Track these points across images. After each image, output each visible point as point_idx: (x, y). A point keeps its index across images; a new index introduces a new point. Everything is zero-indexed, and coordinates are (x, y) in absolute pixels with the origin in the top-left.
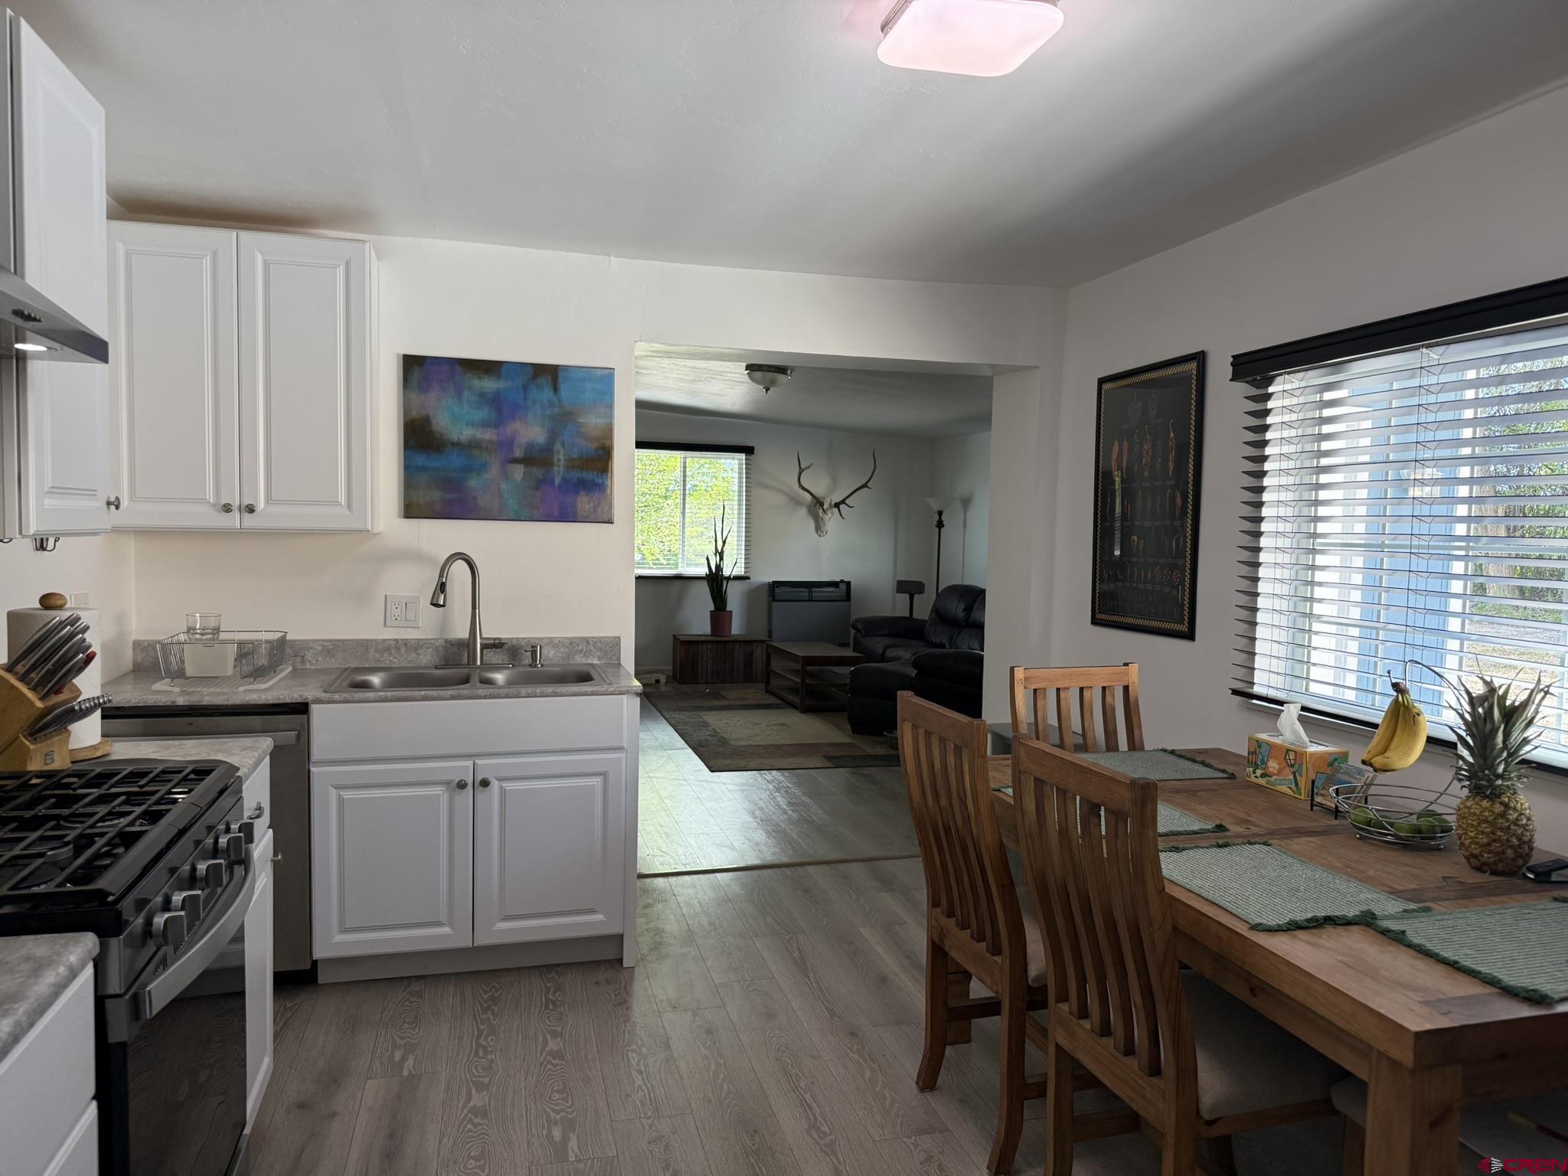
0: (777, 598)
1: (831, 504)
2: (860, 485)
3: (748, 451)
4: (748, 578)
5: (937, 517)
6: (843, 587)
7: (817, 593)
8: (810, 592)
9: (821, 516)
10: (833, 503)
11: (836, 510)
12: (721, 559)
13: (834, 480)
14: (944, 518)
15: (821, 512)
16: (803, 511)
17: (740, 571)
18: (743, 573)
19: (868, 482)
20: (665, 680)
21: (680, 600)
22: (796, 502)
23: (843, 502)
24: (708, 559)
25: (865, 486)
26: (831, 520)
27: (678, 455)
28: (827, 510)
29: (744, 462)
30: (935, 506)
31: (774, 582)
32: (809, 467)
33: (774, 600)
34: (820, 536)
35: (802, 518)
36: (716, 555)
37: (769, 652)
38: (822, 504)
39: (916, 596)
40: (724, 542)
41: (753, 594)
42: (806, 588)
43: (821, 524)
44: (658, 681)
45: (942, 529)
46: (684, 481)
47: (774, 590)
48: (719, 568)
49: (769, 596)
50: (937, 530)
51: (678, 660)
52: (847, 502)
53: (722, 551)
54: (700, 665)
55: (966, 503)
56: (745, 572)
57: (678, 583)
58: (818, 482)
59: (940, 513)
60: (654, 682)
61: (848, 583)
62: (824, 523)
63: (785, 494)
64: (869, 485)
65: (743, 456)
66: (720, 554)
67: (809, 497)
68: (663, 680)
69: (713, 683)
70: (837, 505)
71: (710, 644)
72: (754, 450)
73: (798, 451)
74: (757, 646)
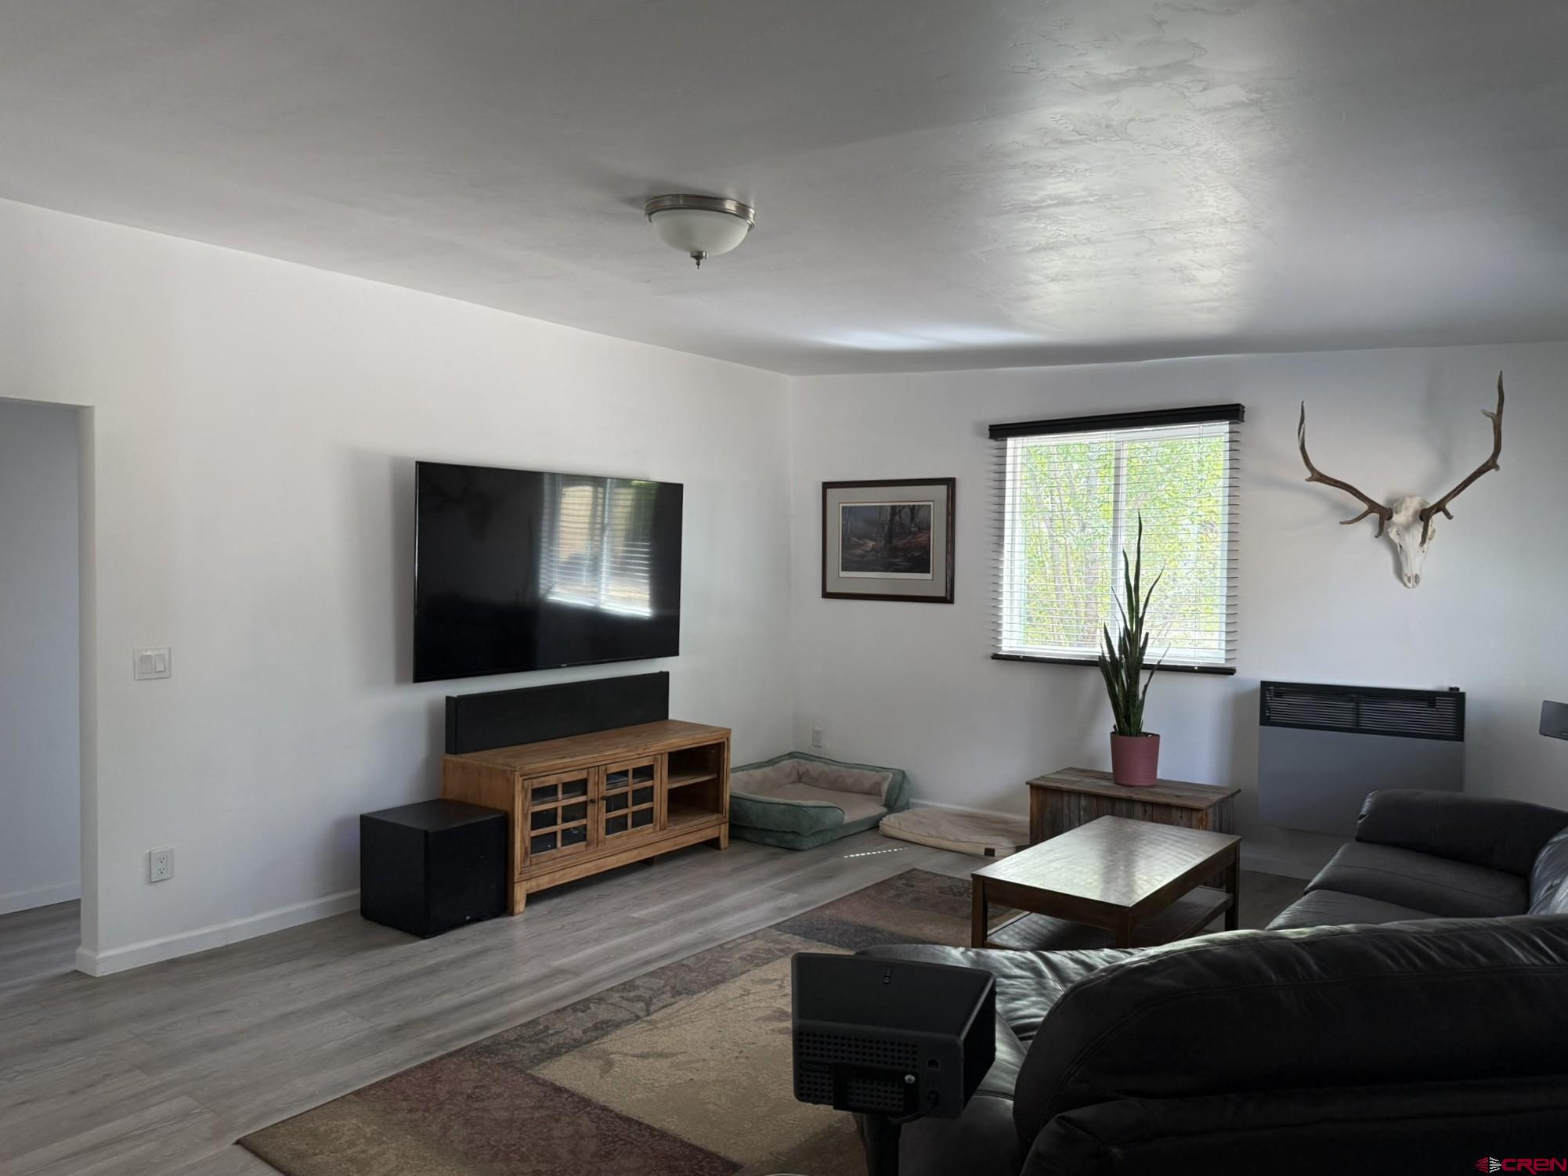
0: (1271, 718)
1: (1416, 512)
2: (1481, 464)
3: (1231, 413)
4: (1230, 672)
6: (1446, 703)
7: (1377, 715)
8: (1357, 711)
17: (1214, 655)
18: (1217, 662)
19: (1496, 455)
20: (1004, 852)
23: (1440, 507)
24: (1106, 631)
25: (1491, 465)
28: (1411, 524)
29: (1226, 437)
31: (1265, 683)
33: (1265, 722)
34: (1406, 586)
42: (1351, 701)
43: (1402, 558)
44: (989, 852)
47: (1266, 699)
48: (1127, 647)
51: (1031, 818)
56: (1226, 660)
60: (982, 852)
61: (1460, 699)
62: (1406, 557)
64: (1498, 462)
65: (1224, 427)
68: (1002, 848)
70: (1425, 515)
71: (1083, 802)
72: (1245, 414)
73: (1303, 403)
74: (1181, 817)
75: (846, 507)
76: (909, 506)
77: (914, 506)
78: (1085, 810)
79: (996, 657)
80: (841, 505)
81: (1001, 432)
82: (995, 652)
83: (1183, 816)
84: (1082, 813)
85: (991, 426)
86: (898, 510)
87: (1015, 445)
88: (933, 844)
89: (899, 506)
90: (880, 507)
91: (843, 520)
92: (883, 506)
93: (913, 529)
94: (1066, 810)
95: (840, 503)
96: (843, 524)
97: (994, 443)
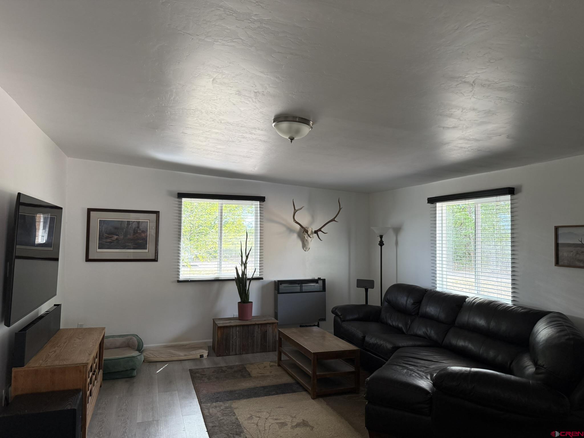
0: (280, 292)
1: (312, 231)
2: (330, 220)
3: (261, 199)
4: (262, 279)
5: (379, 239)
6: (321, 282)
7: (306, 287)
8: (301, 287)
9: (306, 238)
10: (313, 231)
11: (315, 235)
12: (245, 267)
13: (313, 217)
14: (383, 240)
15: (306, 236)
16: (295, 236)
17: (257, 275)
18: (258, 276)
19: (335, 218)
20: (207, 354)
21: (218, 294)
22: (291, 230)
23: (320, 230)
24: (236, 268)
25: (333, 220)
26: (313, 242)
27: (217, 202)
28: (310, 234)
29: (259, 206)
30: (378, 232)
31: (279, 281)
32: (301, 209)
33: (279, 293)
34: (305, 251)
35: (295, 241)
36: (242, 265)
37: (281, 337)
38: (307, 232)
39: (369, 289)
40: (247, 257)
41: (264, 288)
42: (299, 284)
43: (306, 243)
44: (202, 356)
45: (383, 247)
46: (221, 218)
47: (278, 287)
48: (244, 273)
49: (275, 290)
50: (380, 247)
51: (216, 339)
52: (322, 230)
53: (246, 263)
54: (231, 342)
55: (397, 230)
56: (260, 275)
57: (217, 284)
58: (304, 219)
59: (381, 237)
60: (199, 357)
61: (324, 280)
62: (308, 243)
63: (284, 225)
64: (335, 219)
65: (258, 203)
66: (244, 265)
67: (298, 227)
68: (205, 353)
69: (240, 354)
70: (316, 232)
71: (238, 329)
72: (265, 199)
73: (293, 199)
74: (270, 326)
75: (101, 220)
76: (137, 221)
77: (139, 221)
78: (238, 331)
79: (179, 281)
80: (99, 219)
81: (181, 195)
82: (178, 280)
83: (271, 326)
84: (237, 332)
85: (178, 193)
86: (131, 223)
87: (185, 201)
88: (175, 360)
89: (131, 221)
90: (121, 221)
91: (100, 226)
92: (123, 221)
93: (139, 231)
94: (231, 333)
95: (98, 218)
96: (99, 228)
97: (177, 199)
